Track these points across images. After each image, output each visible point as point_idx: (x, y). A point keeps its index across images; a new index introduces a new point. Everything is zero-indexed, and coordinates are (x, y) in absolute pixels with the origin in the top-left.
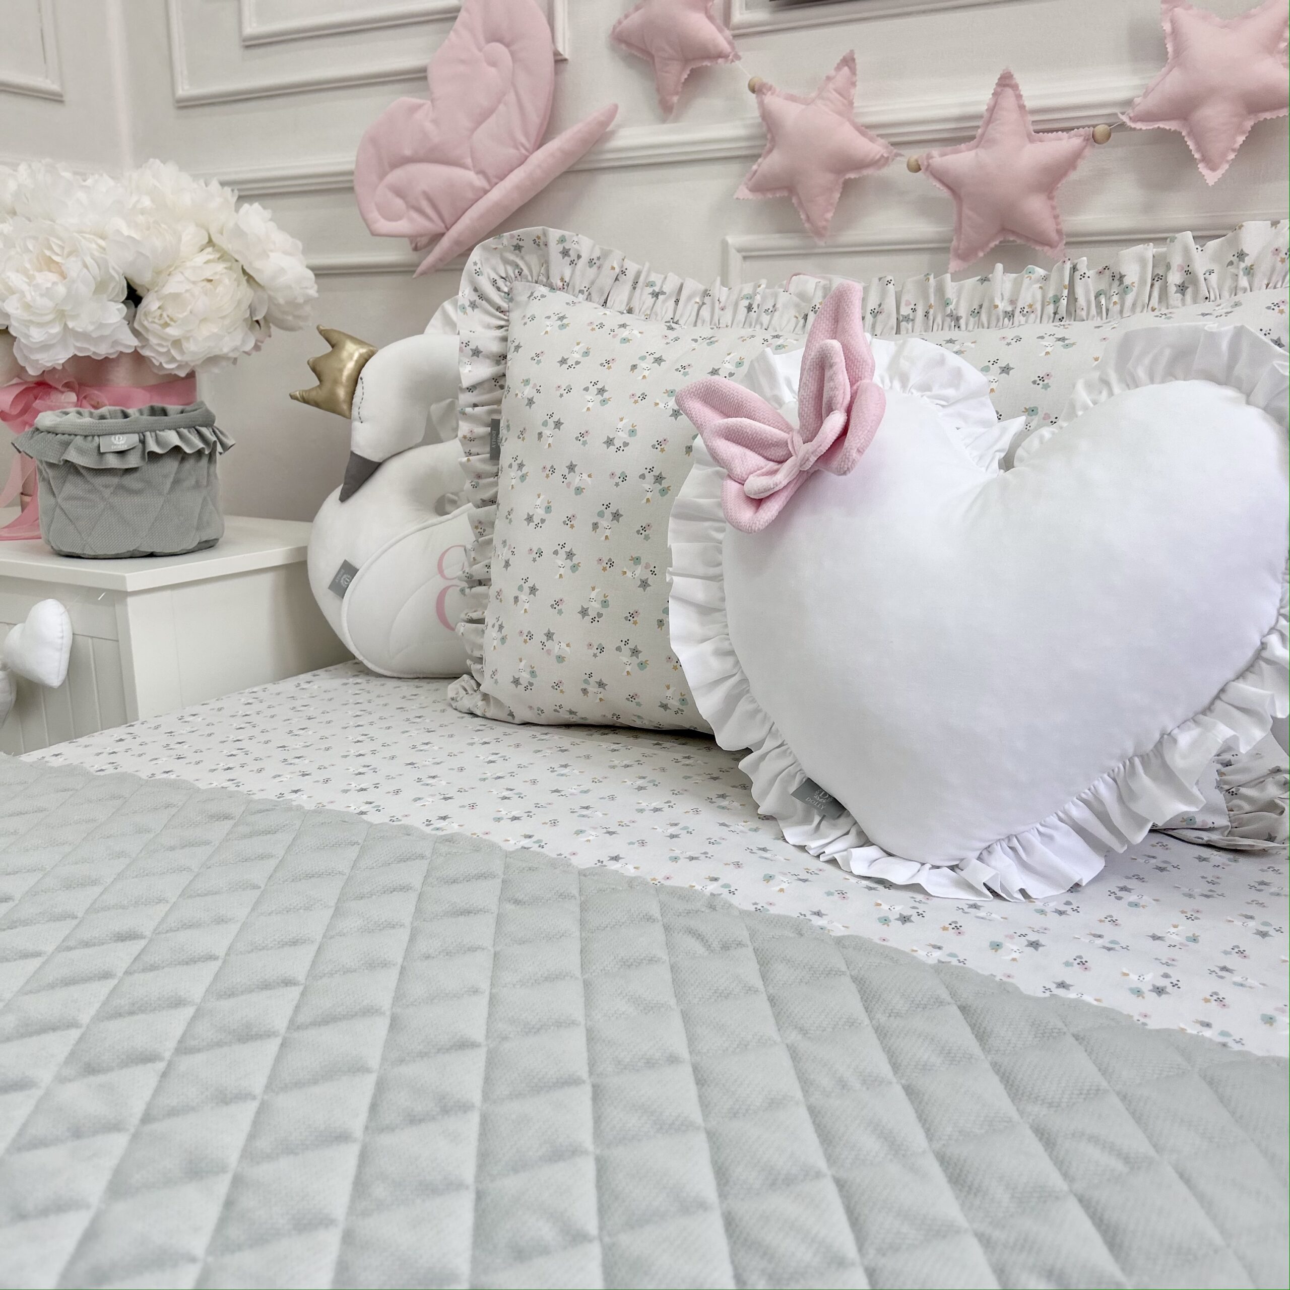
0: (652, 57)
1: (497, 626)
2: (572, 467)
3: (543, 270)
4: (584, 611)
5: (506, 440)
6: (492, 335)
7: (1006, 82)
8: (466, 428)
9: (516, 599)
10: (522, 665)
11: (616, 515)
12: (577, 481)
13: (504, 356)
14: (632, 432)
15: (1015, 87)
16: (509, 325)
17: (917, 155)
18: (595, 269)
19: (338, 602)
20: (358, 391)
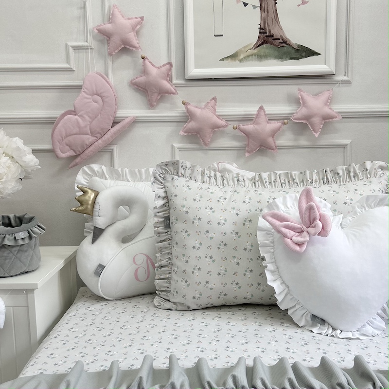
0: (147, 91)
1: (184, 281)
2: (207, 232)
3: (175, 171)
4: (219, 274)
5: (176, 223)
6: (163, 190)
7: (261, 108)
8: (156, 219)
9: (193, 272)
10: (196, 292)
11: (225, 245)
12: (210, 236)
13: (165, 197)
14: (226, 220)
15: (264, 110)
16: (165, 187)
17: (236, 124)
18: (190, 170)
19: (97, 278)
20: (97, 207)
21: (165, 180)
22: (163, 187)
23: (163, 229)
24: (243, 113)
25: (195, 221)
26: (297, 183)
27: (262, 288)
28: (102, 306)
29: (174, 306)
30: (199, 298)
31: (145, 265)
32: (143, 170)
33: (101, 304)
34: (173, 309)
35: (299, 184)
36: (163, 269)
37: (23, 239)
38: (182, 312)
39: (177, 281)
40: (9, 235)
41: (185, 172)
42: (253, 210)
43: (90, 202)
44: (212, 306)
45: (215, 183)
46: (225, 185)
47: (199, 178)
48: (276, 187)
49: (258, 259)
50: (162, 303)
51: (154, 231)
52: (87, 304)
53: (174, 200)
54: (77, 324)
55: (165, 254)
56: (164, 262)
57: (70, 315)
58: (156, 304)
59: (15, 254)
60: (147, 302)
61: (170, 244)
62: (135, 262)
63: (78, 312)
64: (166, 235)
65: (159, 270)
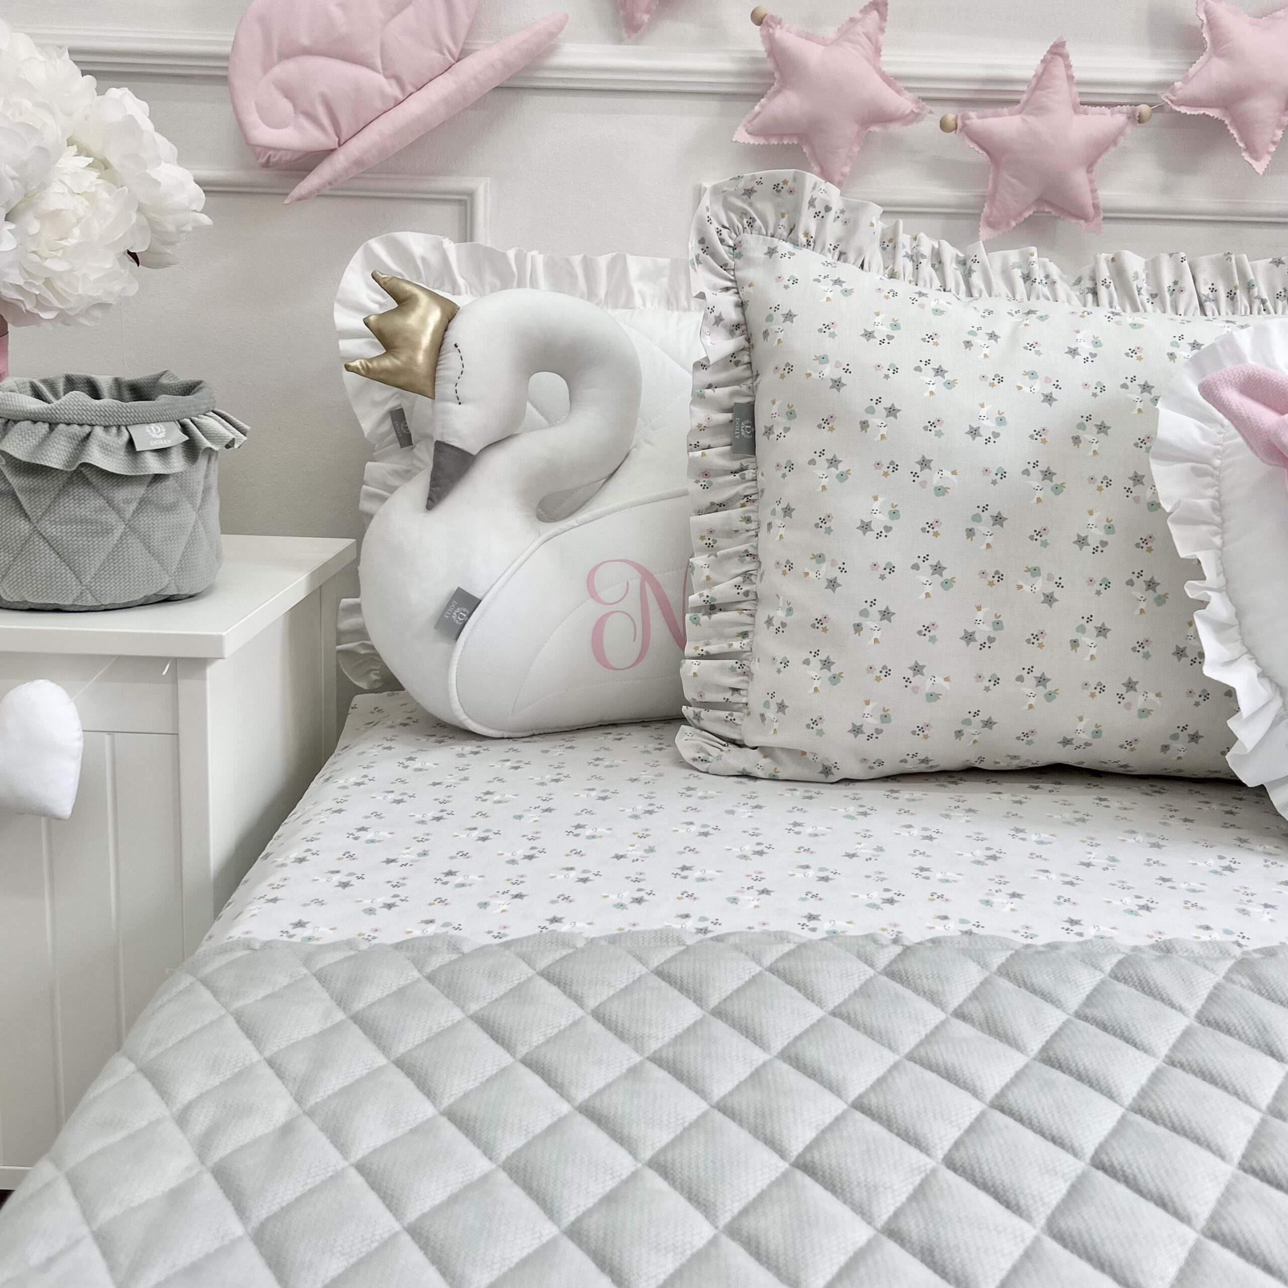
1: (815, 663)
2: (925, 463)
3: (783, 221)
4: (969, 637)
5: (787, 429)
6: (730, 298)
7: (1057, 51)
8: (701, 415)
9: (858, 627)
10: (868, 709)
11: (998, 519)
12: (936, 480)
13: (738, 326)
14: (1001, 421)
15: (1065, 57)
16: (736, 286)
17: (951, 114)
18: (839, 223)
19: (443, 646)
20: (451, 362)
21: (739, 256)
22: (729, 284)
23: (722, 455)
24: (981, 73)
25: (875, 421)
26: (1263, 302)
27: (1140, 702)
28: (462, 755)
29: (764, 762)
30: (879, 731)
31: (632, 605)
32: (603, 262)
33: (458, 749)
34: (760, 774)
35: (1269, 304)
36: (719, 616)
37: (162, 452)
38: (801, 789)
39: (786, 664)
40: (107, 428)
41: (820, 228)
42: (1112, 386)
43: (426, 340)
44: (923, 768)
45: (937, 283)
46: (976, 293)
47: (875, 257)
48: (1181, 311)
49: (1130, 583)
50: (715, 752)
51: (692, 461)
52: (401, 749)
53: (780, 336)
54: (378, 815)
55: (729, 557)
56: (724, 590)
57: (341, 782)
58: (688, 754)
59: (128, 515)
60: (641, 748)
61: (748, 520)
62: (593, 594)
63: (371, 773)
64: (737, 483)
65: (704, 619)
